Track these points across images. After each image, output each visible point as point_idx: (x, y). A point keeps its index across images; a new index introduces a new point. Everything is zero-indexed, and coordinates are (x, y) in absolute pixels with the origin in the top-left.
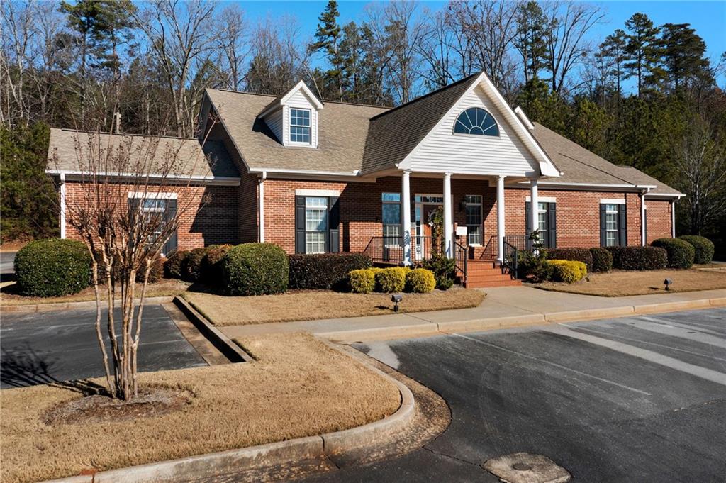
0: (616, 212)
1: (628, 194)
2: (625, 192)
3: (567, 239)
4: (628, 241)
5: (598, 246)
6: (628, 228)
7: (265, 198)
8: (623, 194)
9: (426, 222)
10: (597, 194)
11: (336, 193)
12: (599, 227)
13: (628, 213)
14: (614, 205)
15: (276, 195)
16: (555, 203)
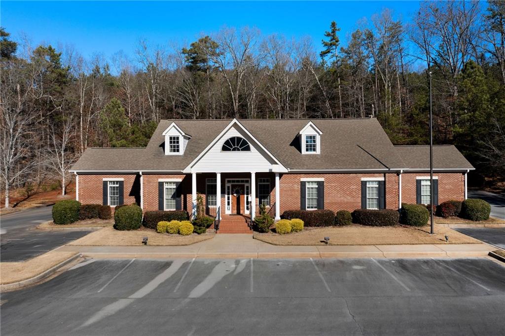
0: (378, 186)
1: (387, 174)
2: (385, 173)
3: (333, 203)
4: (387, 205)
5: (360, 208)
6: (387, 196)
7: (143, 183)
8: (383, 174)
9: (232, 194)
10: (359, 175)
11: (180, 180)
12: (360, 196)
13: (387, 186)
14: (375, 181)
15: (149, 182)
16: (323, 182)
